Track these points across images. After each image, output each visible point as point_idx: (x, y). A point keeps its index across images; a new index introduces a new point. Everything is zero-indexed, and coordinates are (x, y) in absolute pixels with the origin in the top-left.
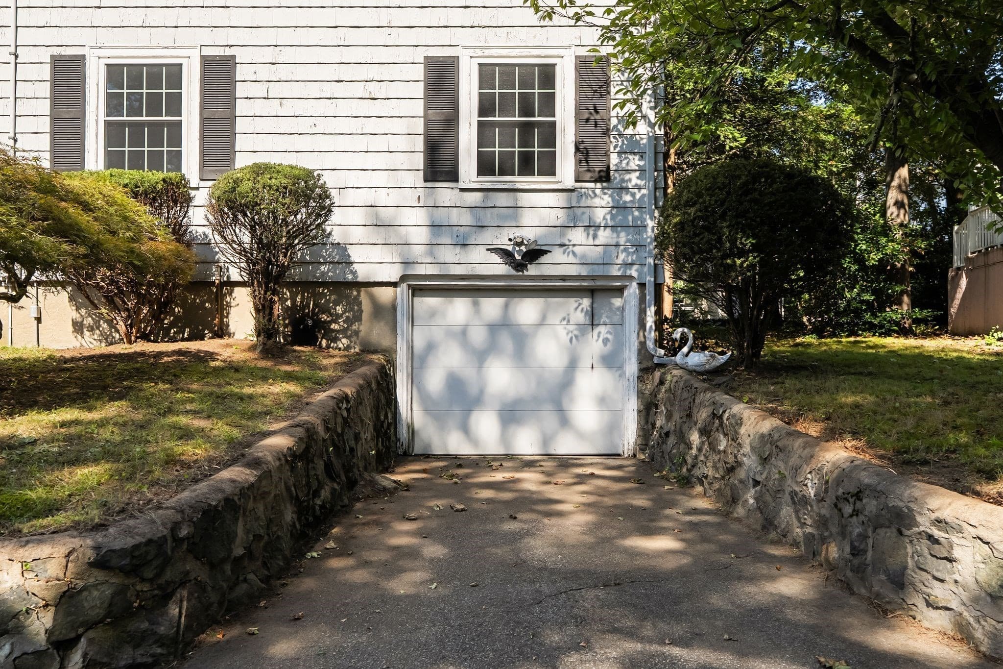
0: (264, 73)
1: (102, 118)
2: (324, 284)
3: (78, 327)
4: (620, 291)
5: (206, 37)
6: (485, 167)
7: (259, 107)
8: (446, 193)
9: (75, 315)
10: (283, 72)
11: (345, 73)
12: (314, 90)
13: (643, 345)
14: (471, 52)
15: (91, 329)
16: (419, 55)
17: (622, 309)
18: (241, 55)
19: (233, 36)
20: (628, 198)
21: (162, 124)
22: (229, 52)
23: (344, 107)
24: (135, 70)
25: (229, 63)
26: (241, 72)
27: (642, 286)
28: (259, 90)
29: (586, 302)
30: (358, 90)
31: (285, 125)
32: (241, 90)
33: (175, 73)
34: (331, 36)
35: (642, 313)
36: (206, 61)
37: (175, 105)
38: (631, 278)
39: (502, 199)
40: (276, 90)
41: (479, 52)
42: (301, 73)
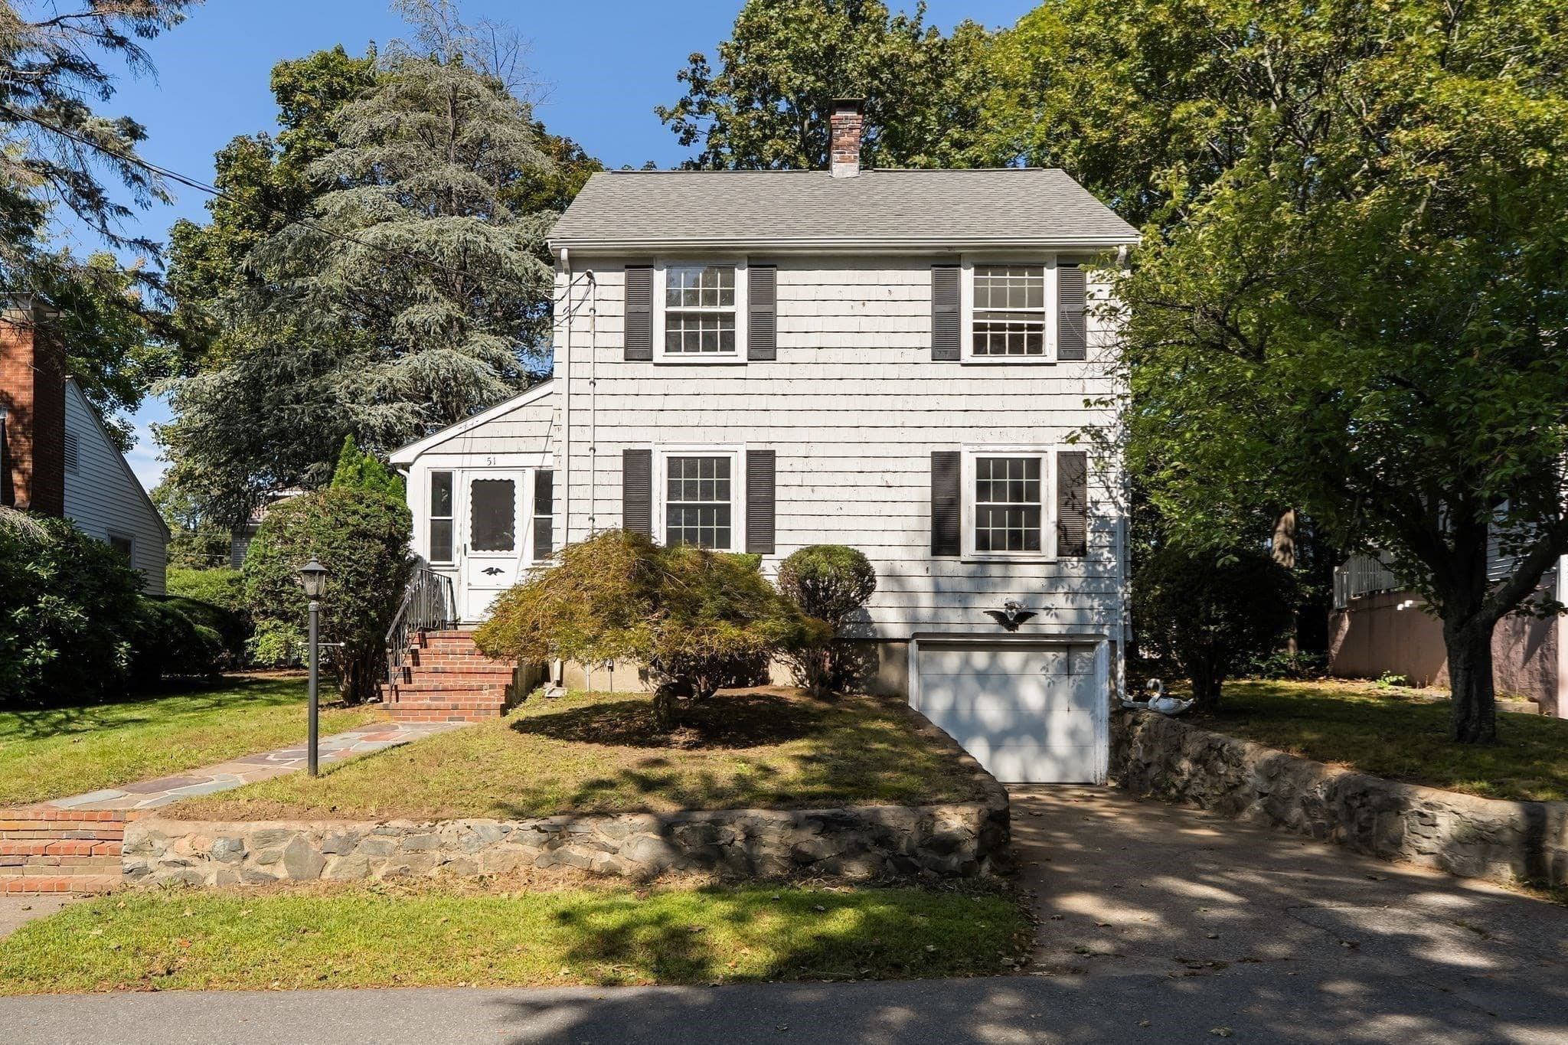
0: (799, 465)
1: (665, 501)
2: (849, 641)
3: (643, 674)
4: (1091, 647)
5: (750, 434)
6: (982, 543)
7: (794, 493)
8: (949, 564)
10: (813, 464)
11: (867, 464)
12: (840, 479)
13: (1114, 692)
14: (970, 448)
15: (654, 676)
16: (928, 450)
17: (1093, 662)
18: (780, 450)
19: (773, 434)
20: (1101, 568)
21: (713, 506)
22: (769, 447)
23: (863, 494)
24: (691, 462)
25: (770, 455)
26: (780, 464)
27: (1113, 643)
28: (795, 479)
29: (1062, 655)
30: (877, 479)
31: (816, 508)
32: (779, 479)
33: (724, 464)
34: (854, 434)
35: (1113, 664)
36: (751, 455)
37: (725, 491)
38: (1104, 636)
39: (995, 571)
40: (809, 479)
41: (976, 448)
42: (829, 465)
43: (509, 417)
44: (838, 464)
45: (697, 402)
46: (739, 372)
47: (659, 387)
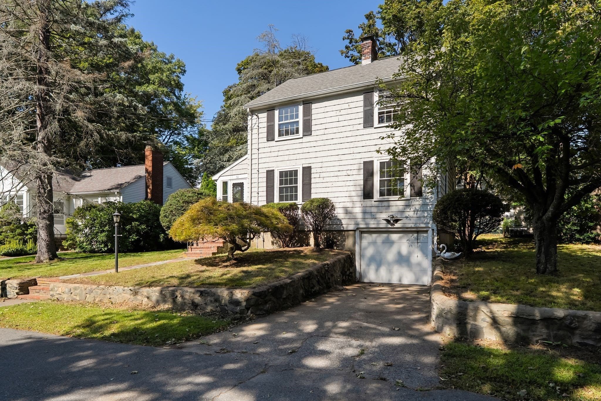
0: (319, 170)
1: (278, 186)
2: (335, 231)
3: (273, 243)
4: (426, 232)
5: (303, 161)
6: (382, 194)
7: (317, 180)
8: (368, 202)
9: (272, 240)
10: (324, 170)
11: (341, 168)
12: (332, 174)
13: (433, 249)
14: (377, 159)
15: (276, 244)
16: (362, 161)
17: (427, 237)
18: (313, 166)
19: (311, 161)
20: (428, 201)
21: (293, 187)
22: (309, 165)
23: (341, 179)
24: (286, 172)
25: (310, 168)
26: (313, 171)
27: (433, 230)
28: (317, 175)
29: (416, 235)
30: (344, 173)
31: (324, 185)
32: (313, 176)
33: (296, 172)
34: (337, 158)
35: (433, 238)
36: (304, 168)
37: (296, 182)
38: (429, 228)
39: (385, 204)
40: (322, 175)
41: (380, 158)
42: (329, 169)
43: (242, 163)
44: (332, 169)
45: (287, 152)
46: (300, 140)
47: (276, 149)
